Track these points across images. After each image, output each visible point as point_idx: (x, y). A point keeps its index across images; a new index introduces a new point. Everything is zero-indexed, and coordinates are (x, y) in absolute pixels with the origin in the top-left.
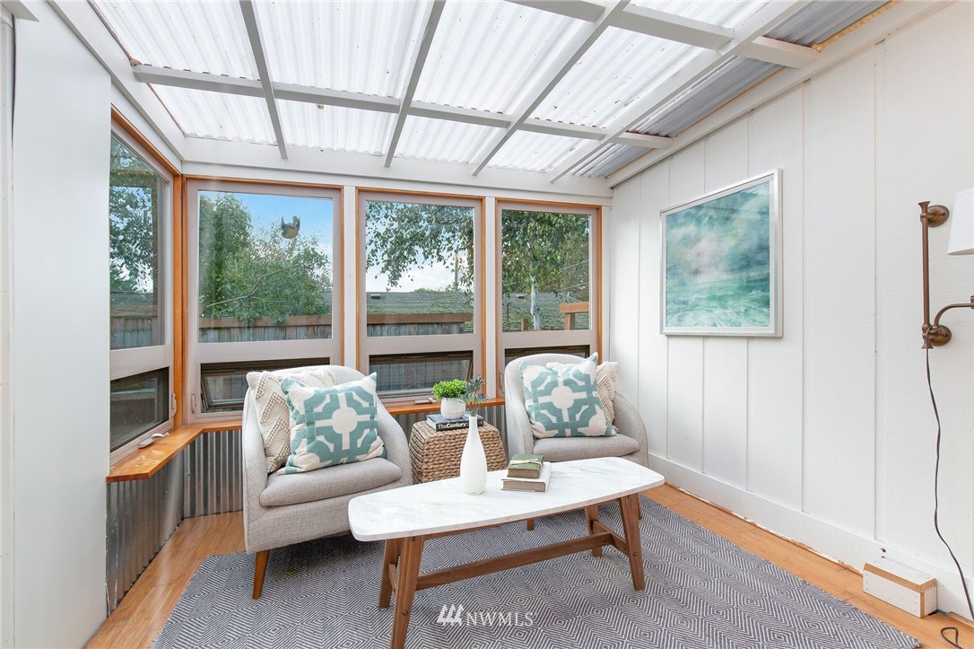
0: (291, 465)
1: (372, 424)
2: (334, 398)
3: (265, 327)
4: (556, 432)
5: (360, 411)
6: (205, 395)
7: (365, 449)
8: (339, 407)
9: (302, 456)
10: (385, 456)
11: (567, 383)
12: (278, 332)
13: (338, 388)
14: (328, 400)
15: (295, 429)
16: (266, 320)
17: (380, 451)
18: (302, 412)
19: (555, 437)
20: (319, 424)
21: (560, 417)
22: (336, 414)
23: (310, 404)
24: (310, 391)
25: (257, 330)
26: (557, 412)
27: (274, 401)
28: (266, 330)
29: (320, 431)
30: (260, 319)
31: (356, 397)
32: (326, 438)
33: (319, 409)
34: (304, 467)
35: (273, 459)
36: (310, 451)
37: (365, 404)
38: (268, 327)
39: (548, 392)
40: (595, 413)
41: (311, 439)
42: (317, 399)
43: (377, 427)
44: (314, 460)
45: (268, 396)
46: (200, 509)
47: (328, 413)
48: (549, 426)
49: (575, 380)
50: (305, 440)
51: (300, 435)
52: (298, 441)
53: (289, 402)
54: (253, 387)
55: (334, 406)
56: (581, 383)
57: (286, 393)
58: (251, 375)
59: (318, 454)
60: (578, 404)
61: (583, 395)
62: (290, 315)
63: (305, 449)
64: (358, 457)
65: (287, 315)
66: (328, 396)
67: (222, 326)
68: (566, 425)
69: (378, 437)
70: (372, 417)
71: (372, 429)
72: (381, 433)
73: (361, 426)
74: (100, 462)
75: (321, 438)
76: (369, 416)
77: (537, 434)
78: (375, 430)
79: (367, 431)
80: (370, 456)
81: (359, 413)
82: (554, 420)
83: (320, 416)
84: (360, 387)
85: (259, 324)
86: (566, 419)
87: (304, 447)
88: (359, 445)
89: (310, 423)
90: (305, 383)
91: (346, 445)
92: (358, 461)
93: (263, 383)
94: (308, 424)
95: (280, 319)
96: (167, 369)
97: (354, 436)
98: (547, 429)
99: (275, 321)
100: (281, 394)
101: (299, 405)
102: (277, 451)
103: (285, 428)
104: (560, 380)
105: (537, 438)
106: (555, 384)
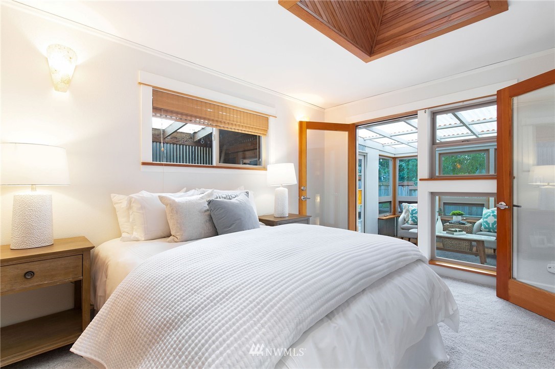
0: (408, 223)
4: (488, 230)
9: (410, 222)
14: (416, 211)
15: (410, 216)
19: (488, 231)
20: (414, 215)
21: (489, 226)
23: (412, 211)
24: (413, 208)
26: (488, 224)
29: (414, 217)
33: (414, 212)
35: (405, 221)
36: (412, 220)
39: (487, 218)
41: (412, 218)
42: (414, 210)
44: (412, 222)
45: (406, 209)
47: (416, 213)
48: (486, 228)
52: (410, 218)
57: (409, 208)
58: (403, 204)
68: (491, 228)
74: (377, 216)
82: (487, 226)
83: (414, 214)
86: (491, 226)
87: (410, 220)
89: (412, 215)
93: (405, 206)
101: (410, 211)
102: (407, 220)
103: (408, 216)
104: (492, 214)
105: (481, 231)
106: (490, 215)
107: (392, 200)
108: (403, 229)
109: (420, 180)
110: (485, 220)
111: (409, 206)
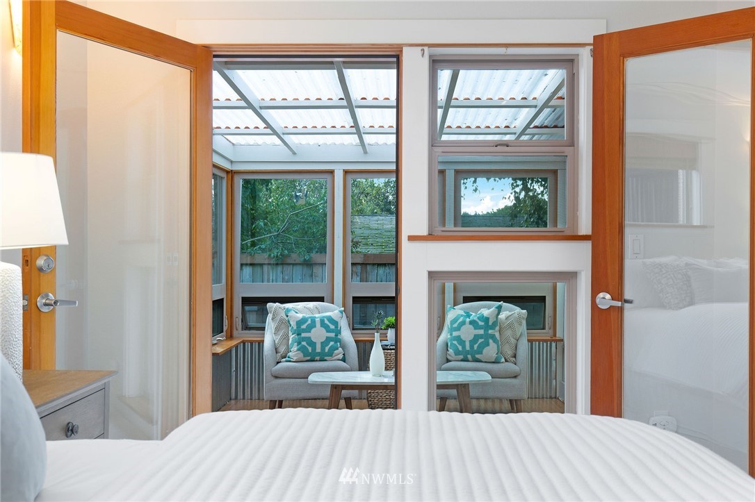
0: (289, 357)
1: (337, 340)
2: (313, 321)
3: (293, 264)
4: (461, 357)
5: (328, 330)
6: (244, 320)
7: (331, 354)
8: (315, 327)
9: (294, 353)
10: (344, 360)
11: (472, 323)
12: (306, 270)
13: (317, 315)
14: (309, 322)
15: (292, 337)
16: (295, 257)
17: (341, 356)
18: (295, 328)
19: (462, 360)
20: (303, 335)
21: (464, 346)
22: (313, 330)
23: (300, 323)
24: (300, 316)
25: (285, 267)
26: (462, 342)
27: (282, 321)
28: (295, 267)
29: (304, 339)
30: (288, 256)
31: (326, 322)
32: (307, 343)
33: (304, 327)
34: (295, 359)
35: (280, 354)
36: (298, 350)
37: (332, 327)
38: (296, 264)
39: (458, 329)
40: (488, 345)
41: (299, 343)
42: (303, 321)
43: (340, 342)
44: (301, 355)
45: (278, 318)
46: (240, 395)
47: (309, 329)
48: (457, 353)
49: (478, 321)
50: (296, 344)
51: (294, 341)
52: (292, 344)
53: (289, 321)
54: (271, 312)
55: (313, 325)
56: (481, 323)
57: (287, 316)
58: (269, 305)
59: (302, 352)
60: (476, 337)
61: (481, 332)
62: (317, 252)
63: (296, 349)
64: (326, 358)
65: (314, 252)
66: (310, 320)
67: (256, 262)
68: (468, 353)
69: (340, 349)
70: (336, 335)
71: (336, 342)
72: (343, 347)
73: (328, 339)
75: (304, 343)
76: (334, 334)
77: (449, 357)
78: (339, 344)
79: (332, 343)
80: (333, 359)
81: (328, 331)
82: (460, 348)
83: (305, 331)
84: (330, 316)
85: (289, 261)
86: (468, 348)
87: (295, 348)
88: (326, 351)
90: (299, 310)
91: (318, 350)
92: (326, 360)
93: (276, 309)
94: (298, 335)
95: (307, 257)
96: (223, 299)
97: (324, 344)
98: (456, 355)
99: (302, 259)
100: (285, 317)
101: (293, 324)
102: (282, 350)
103: (286, 337)
104: (468, 320)
105: (448, 361)
106: (463, 323)
107: (224, 296)
108: (276, 377)
109: (411, 238)
110: (455, 334)
111: (288, 310)
